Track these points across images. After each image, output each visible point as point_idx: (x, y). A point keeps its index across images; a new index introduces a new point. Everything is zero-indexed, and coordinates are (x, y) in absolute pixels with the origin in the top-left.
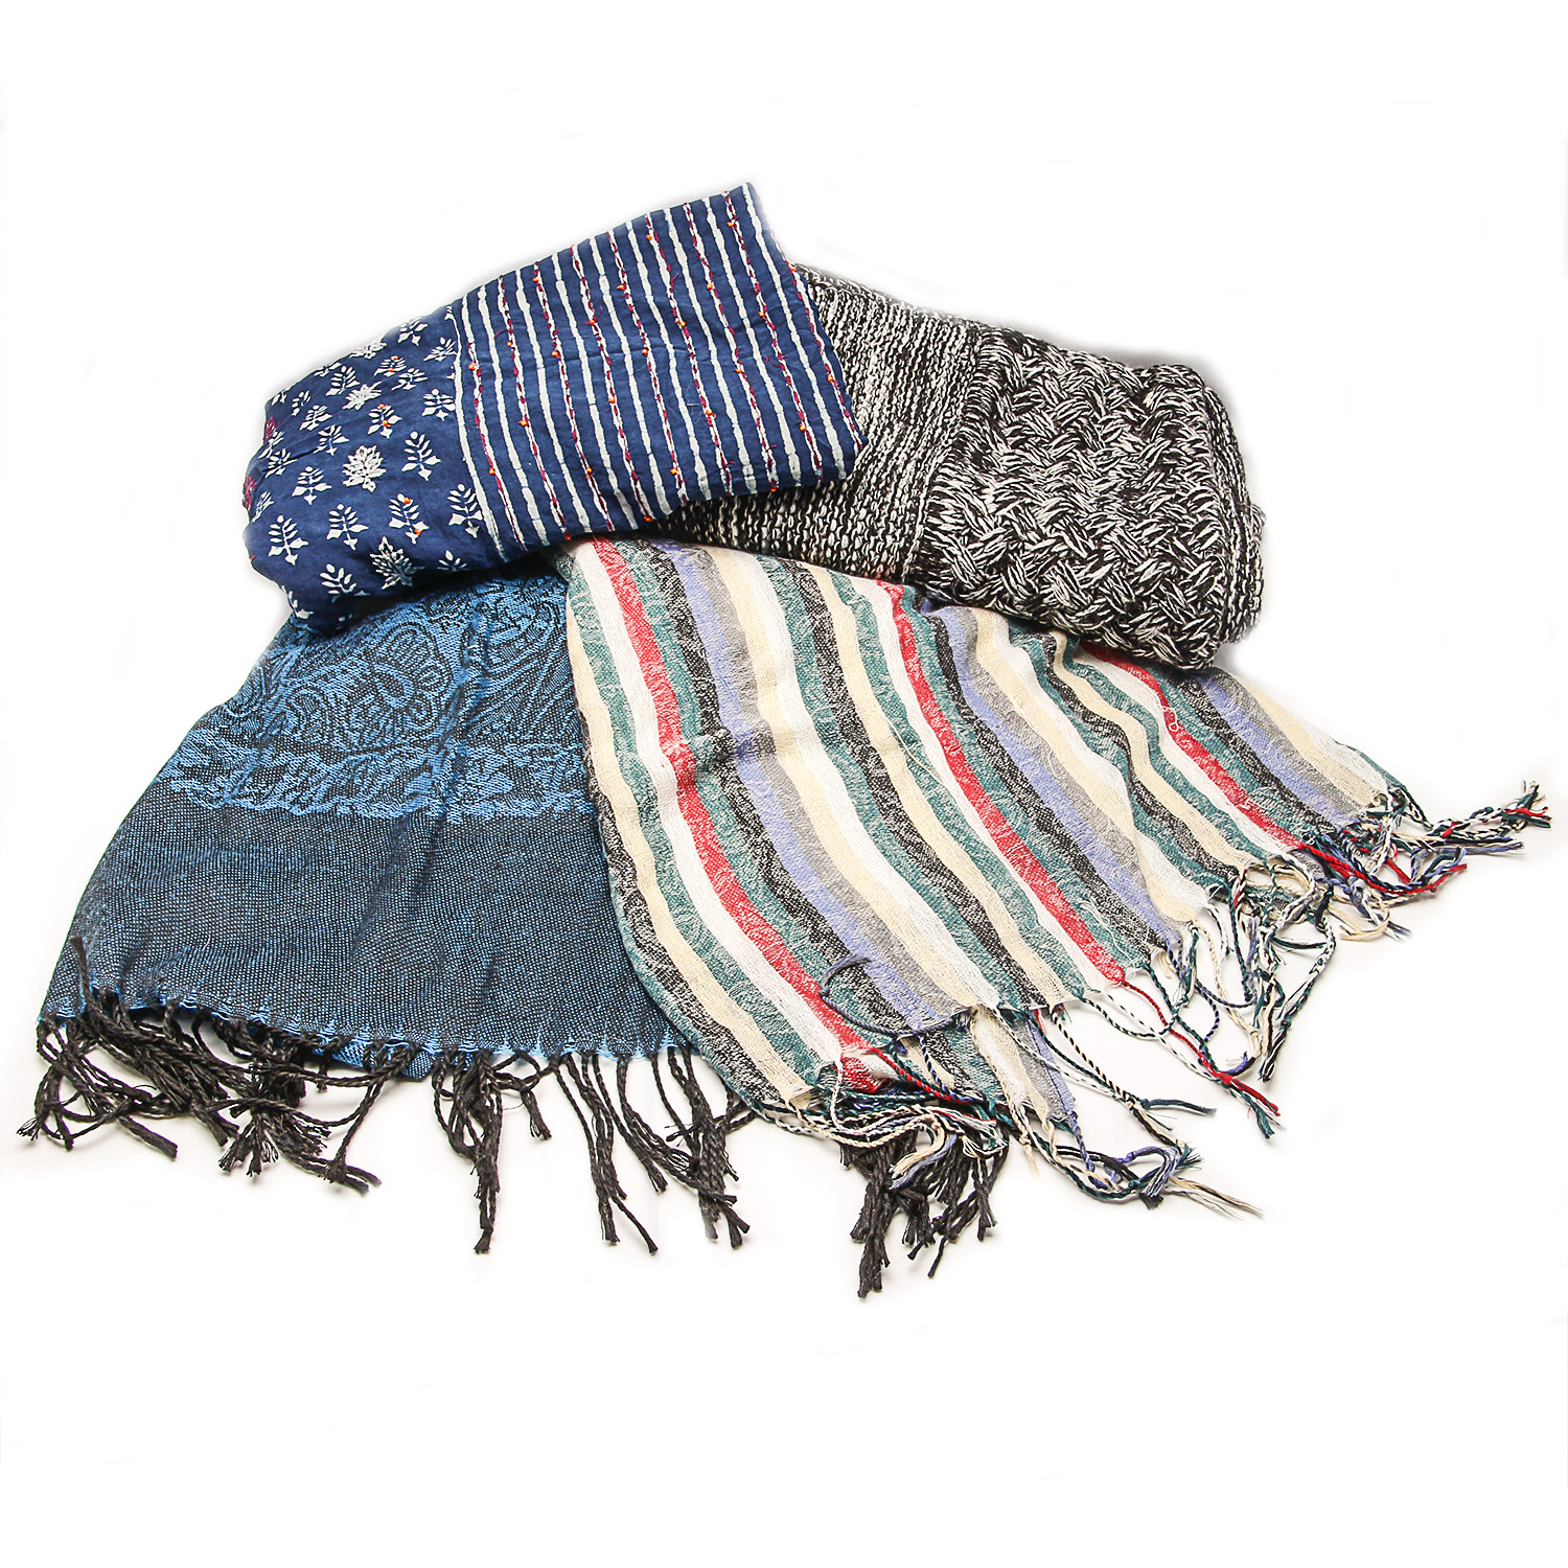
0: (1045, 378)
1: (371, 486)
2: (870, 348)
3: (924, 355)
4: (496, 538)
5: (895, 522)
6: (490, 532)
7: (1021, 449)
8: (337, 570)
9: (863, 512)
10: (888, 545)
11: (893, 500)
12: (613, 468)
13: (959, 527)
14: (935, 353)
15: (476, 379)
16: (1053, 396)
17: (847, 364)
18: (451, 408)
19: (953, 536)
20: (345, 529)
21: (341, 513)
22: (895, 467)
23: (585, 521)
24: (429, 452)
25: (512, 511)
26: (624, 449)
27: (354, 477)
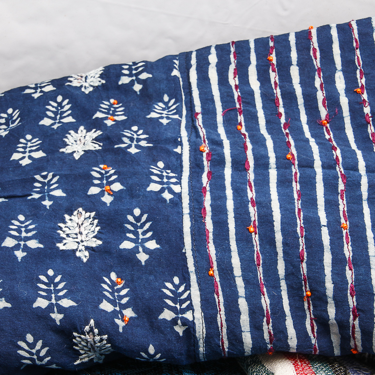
1: (84, 256)
4: (201, 341)
6: (197, 335)
8: (36, 341)
12: (334, 298)
15: (205, 163)
18: (177, 189)
20: (53, 301)
21: (51, 279)
23: (293, 342)
24: (149, 234)
25: (224, 317)
26: (350, 282)
27: (69, 240)
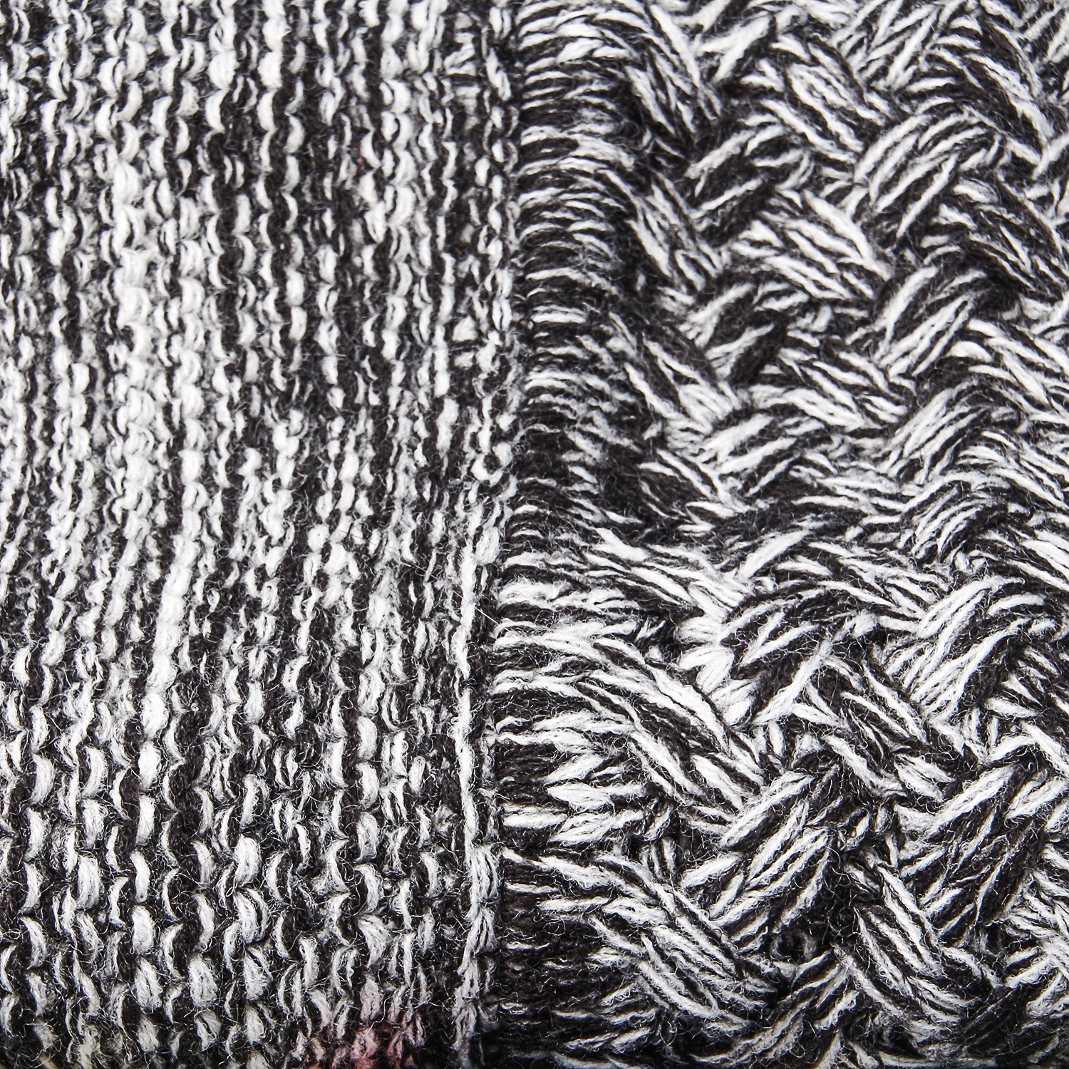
0: (784, 61)
2: (98, 139)
3: (310, 112)
5: (379, 860)
7: (773, 380)
9: (247, 851)
10: (374, 955)
11: (351, 774)
13: (629, 816)
14: (350, 92)
16: (834, 125)
17: (24, 219)
19: (616, 857)
22: (323, 628)
